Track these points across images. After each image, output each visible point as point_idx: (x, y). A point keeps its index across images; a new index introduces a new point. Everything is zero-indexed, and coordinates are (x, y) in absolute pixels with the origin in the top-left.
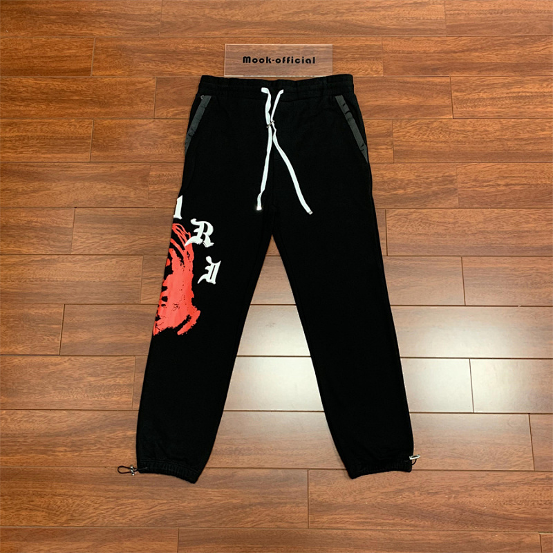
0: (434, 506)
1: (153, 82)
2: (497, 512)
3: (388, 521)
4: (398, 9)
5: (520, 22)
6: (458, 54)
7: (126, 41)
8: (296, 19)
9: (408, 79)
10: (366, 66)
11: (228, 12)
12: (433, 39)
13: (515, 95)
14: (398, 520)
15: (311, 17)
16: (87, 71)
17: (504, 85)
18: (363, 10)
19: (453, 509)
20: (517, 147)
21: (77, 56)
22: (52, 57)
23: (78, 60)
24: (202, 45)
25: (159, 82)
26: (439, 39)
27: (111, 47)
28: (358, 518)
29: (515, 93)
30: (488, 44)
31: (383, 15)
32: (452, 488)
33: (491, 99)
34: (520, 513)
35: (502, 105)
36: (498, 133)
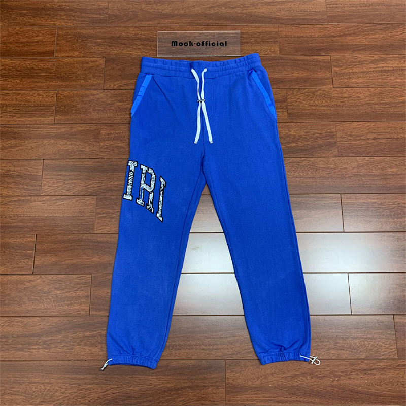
0: (322, 387)
1: (102, 62)
2: (370, 390)
3: (286, 399)
4: (290, 3)
5: (383, 13)
6: (336, 38)
7: (81, 30)
8: (212, 12)
9: (298, 58)
10: (266, 47)
11: (159, 7)
12: (317, 26)
13: (380, 69)
14: (294, 398)
15: (224, 10)
16: (51, 53)
17: (372, 62)
18: (263, 4)
19: (336, 389)
20: (382, 109)
21: (44, 42)
22: (24, 43)
23: (44, 45)
24: (140, 33)
25: (107, 61)
26: (322, 27)
27: (70, 35)
28: (264, 397)
29: (379, 67)
30: (359, 30)
31: (279, 8)
32: (335, 373)
33: (362, 72)
34: (388, 392)
35: (371, 77)
36: (367, 99)
